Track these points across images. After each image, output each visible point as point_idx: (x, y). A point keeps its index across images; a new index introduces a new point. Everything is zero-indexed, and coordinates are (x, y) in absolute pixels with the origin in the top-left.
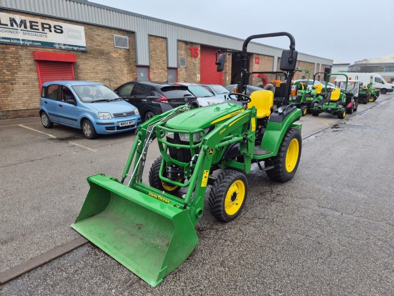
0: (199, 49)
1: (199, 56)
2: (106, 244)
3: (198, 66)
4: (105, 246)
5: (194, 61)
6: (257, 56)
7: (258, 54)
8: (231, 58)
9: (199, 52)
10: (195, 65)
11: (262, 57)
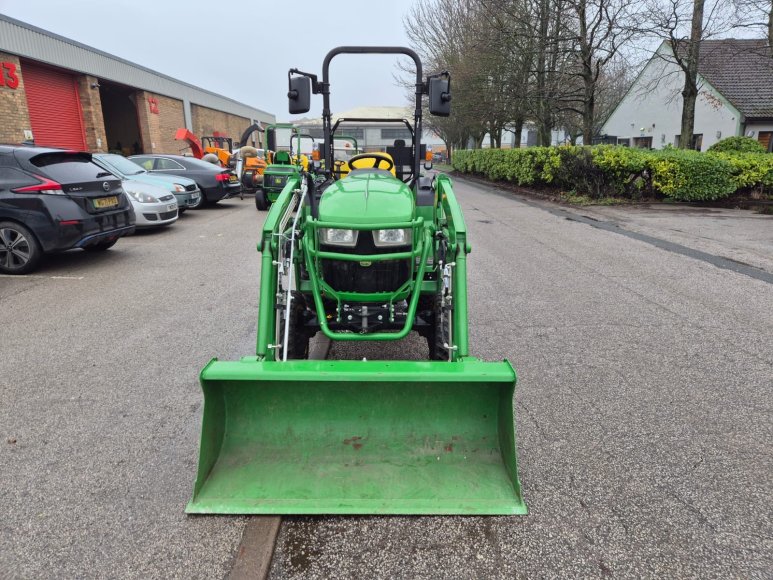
0: (18, 67)
1: (21, 84)
2: (336, 501)
3: (23, 109)
4: (341, 505)
5: (10, 96)
6: (150, 96)
7: (153, 93)
8: (98, 96)
9: (18, 75)
10: (14, 107)
11: (162, 99)
